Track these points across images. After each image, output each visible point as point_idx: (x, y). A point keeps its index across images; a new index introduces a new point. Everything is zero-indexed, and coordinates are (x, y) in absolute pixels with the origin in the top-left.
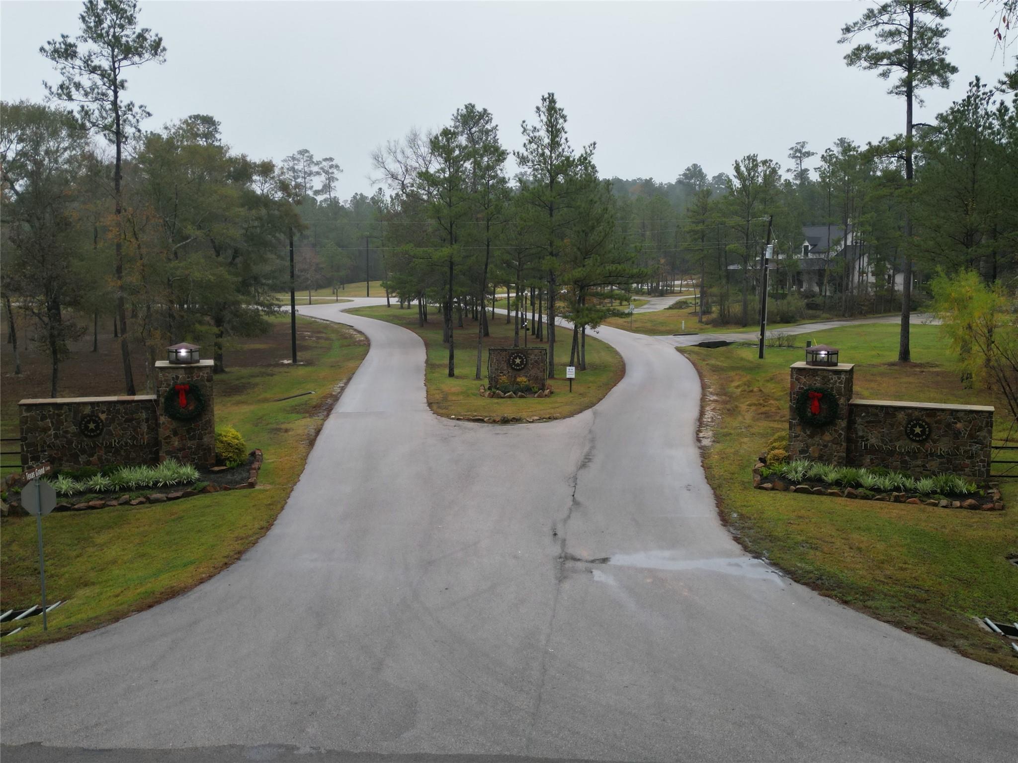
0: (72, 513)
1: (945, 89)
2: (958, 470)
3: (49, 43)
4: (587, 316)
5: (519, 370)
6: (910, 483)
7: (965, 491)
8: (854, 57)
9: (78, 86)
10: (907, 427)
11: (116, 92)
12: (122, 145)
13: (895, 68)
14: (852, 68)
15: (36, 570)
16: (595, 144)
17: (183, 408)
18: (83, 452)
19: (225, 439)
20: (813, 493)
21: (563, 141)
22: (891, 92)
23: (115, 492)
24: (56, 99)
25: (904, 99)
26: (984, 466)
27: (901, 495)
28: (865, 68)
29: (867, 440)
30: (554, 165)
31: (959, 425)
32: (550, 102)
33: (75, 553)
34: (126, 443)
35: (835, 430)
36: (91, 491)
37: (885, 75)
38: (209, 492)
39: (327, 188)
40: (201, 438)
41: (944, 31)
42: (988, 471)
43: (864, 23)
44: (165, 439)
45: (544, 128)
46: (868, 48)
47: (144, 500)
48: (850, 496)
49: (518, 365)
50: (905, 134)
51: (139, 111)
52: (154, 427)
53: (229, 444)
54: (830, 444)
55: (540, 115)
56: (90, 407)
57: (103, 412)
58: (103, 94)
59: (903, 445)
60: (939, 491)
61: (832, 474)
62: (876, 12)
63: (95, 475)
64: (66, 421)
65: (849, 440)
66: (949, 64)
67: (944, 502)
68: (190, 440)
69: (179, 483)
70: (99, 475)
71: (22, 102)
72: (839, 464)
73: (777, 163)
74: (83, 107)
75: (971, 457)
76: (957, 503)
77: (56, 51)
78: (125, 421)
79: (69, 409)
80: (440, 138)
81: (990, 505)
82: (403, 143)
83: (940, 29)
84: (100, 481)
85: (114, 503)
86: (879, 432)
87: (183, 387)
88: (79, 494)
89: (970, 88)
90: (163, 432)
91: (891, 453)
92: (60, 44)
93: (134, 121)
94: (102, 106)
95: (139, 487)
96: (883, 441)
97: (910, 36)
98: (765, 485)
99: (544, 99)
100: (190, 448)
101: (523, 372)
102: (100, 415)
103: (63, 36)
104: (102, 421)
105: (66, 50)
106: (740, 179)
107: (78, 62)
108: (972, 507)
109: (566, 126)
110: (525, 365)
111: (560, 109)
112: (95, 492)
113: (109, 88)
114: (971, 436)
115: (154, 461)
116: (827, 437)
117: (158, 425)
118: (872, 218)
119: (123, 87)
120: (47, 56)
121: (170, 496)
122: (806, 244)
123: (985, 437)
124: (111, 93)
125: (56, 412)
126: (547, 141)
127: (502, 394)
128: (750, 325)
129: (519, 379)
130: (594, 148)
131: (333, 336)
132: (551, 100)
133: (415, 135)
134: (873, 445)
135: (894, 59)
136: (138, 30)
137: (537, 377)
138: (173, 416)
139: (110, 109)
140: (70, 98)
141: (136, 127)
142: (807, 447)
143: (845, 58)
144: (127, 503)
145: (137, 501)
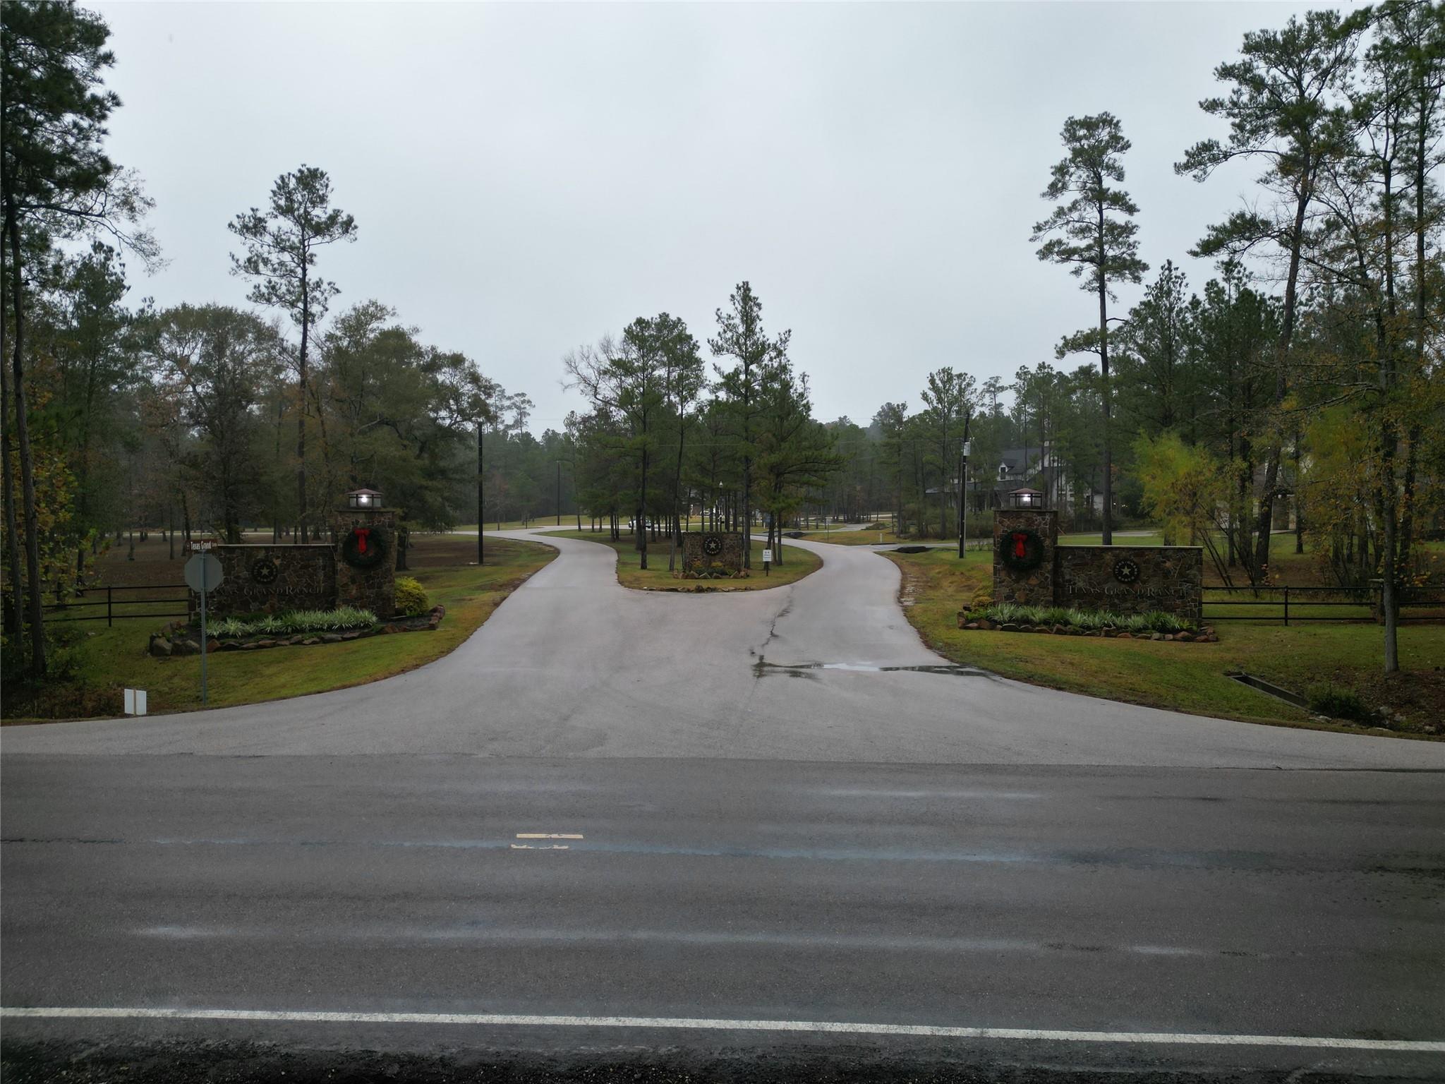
0: (241, 651)
1: (1137, 284)
2: (1171, 610)
3: (238, 217)
4: (783, 501)
5: (715, 554)
6: (1120, 621)
7: (1177, 626)
8: (1046, 252)
9: (266, 262)
10: (1115, 568)
11: (304, 270)
12: (309, 325)
13: (1087, 265)
14: (1044, 262)
15: (198, 697)
16: (790, 331)
17: (363, 554)
18: (255, 599)
19: (405, 588)
20: (1021, 631)
21: (757, 330)
22: (1084, 288)
23: (287, 633)
24: (242, 271)
25: (1097, 294)
26: (1195, 606)
27: (1112, 632)
28: (1057, 262)
29: (1075, 584)
30: (750, 353)
31: (1168, 564)
32: (745, 291)
33: (241, 683)
34: (301, 591)
35: (1041, 574)
36: (262, 632)
37: (1077, 272)
38: (387, 633)
39: (518, 423)
40: (380, 587)
41: (1134, 227)
42: (1200, 611)
43: (1055, 222)
44: (342, 586)
45: (739, 316)
46: (1059, 242)
47: (318, 640)
48: (1059, 632)
49: (713, 550)
50: (1099, 327)
51: (328, 288)
52: (332, 573)
53: (410, 593)
54: (1036, 589)
55: (734, 304)
56: (264, 552)
57: (278, 558)
58: (292, 271)
59: (1110, 588)
60: (1150, 626)
61: (1039, 614)
62: (1066, 210)
63: (267, 617)
64: (238, 566)
65: (1055, 584)
66: (1140, 261)
67: (1156, 635)
68: (369, 589)
69: (355, 627)
70: (271, 618)
71: (208, 305)
72: (1046, 607)
73: (972, 377)
74: (270, 282)
75: (1182, 597)
76: (1171, 636)
77: (245, 227)
78: (301, 568)
79: (243, 554)
80: (634, 328)
81: (1203, 637)
82: (596, 348)
83: (1130, 226)
84: (270, 623)
85: (287, 643)
86: (1086, 575)
87: (363, 531)
88: (249, 635)
89: (1162, 271)
90: (341, 579)
91: (1100, 596)
92: (249, 217)
93: (322, 299)
94: (289, 282)
95: (312, 629)
96: (1091, 584)
97: (1100, 233)
98: (971, 625)
99: (739, 288)
100: (368, 597)
101: (718, 557)
102: (275, 560)
103: (253, 210)
104: (276, 567)
105: (255, 226)
106: (935, 392)
107: (268, 239)
108: (1185, 639)
109: (761, 314)
110: (721, 549)
111: (754, 298)
112: (266, 633)
113: (299, 265)
114: (1181, 575)
115: (331, 607)
116: (1034, 581)
117: (335, 572)
118: (1069, 434)
119: (312, 261)
120: (235, 232)
121: (345, 636)
122: (1003, 466)
123: (1195, 576)
124: (299, 271)
125: (228, 556)
126: (741, 329)
127: (696, 575)
128: (949, 539)
129: (714, 564)
130: (789, 335)
131: (522, 550)
132: (745, 289)
133: (608, 342)
134: (1080, 589)
135: (1086, 254)
136: (330, 212)
137: (733, 563)
138: (351, 563)
139: (298, 286)
140: (258, 272)
141: (324, 307)
142: (1013, 592)
143: (1037, 253)
144: (300, 643)
145: (310, 641)
